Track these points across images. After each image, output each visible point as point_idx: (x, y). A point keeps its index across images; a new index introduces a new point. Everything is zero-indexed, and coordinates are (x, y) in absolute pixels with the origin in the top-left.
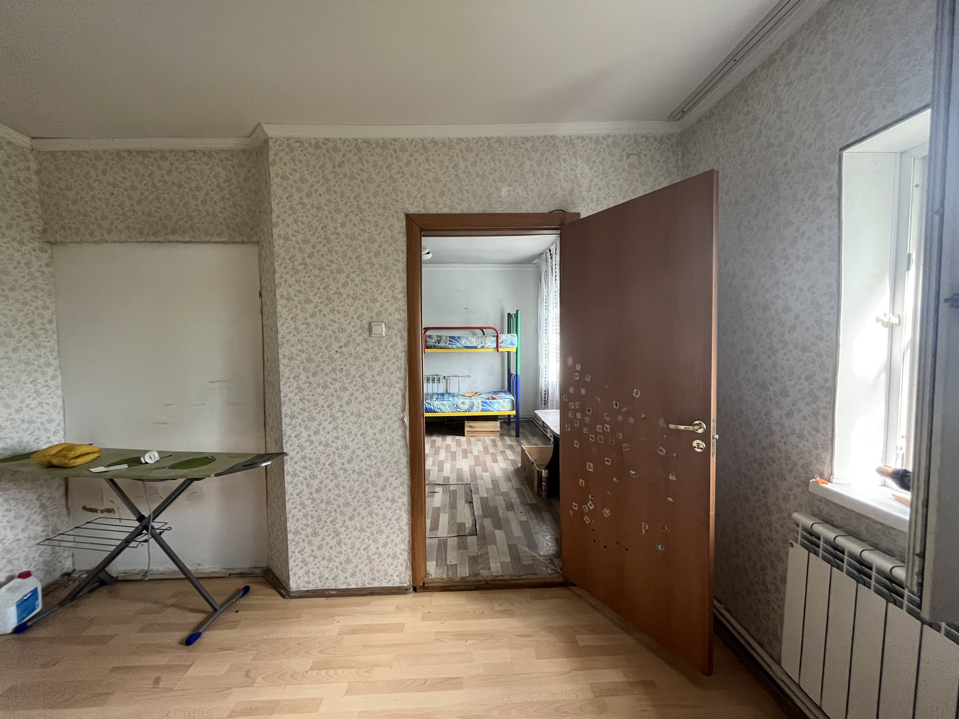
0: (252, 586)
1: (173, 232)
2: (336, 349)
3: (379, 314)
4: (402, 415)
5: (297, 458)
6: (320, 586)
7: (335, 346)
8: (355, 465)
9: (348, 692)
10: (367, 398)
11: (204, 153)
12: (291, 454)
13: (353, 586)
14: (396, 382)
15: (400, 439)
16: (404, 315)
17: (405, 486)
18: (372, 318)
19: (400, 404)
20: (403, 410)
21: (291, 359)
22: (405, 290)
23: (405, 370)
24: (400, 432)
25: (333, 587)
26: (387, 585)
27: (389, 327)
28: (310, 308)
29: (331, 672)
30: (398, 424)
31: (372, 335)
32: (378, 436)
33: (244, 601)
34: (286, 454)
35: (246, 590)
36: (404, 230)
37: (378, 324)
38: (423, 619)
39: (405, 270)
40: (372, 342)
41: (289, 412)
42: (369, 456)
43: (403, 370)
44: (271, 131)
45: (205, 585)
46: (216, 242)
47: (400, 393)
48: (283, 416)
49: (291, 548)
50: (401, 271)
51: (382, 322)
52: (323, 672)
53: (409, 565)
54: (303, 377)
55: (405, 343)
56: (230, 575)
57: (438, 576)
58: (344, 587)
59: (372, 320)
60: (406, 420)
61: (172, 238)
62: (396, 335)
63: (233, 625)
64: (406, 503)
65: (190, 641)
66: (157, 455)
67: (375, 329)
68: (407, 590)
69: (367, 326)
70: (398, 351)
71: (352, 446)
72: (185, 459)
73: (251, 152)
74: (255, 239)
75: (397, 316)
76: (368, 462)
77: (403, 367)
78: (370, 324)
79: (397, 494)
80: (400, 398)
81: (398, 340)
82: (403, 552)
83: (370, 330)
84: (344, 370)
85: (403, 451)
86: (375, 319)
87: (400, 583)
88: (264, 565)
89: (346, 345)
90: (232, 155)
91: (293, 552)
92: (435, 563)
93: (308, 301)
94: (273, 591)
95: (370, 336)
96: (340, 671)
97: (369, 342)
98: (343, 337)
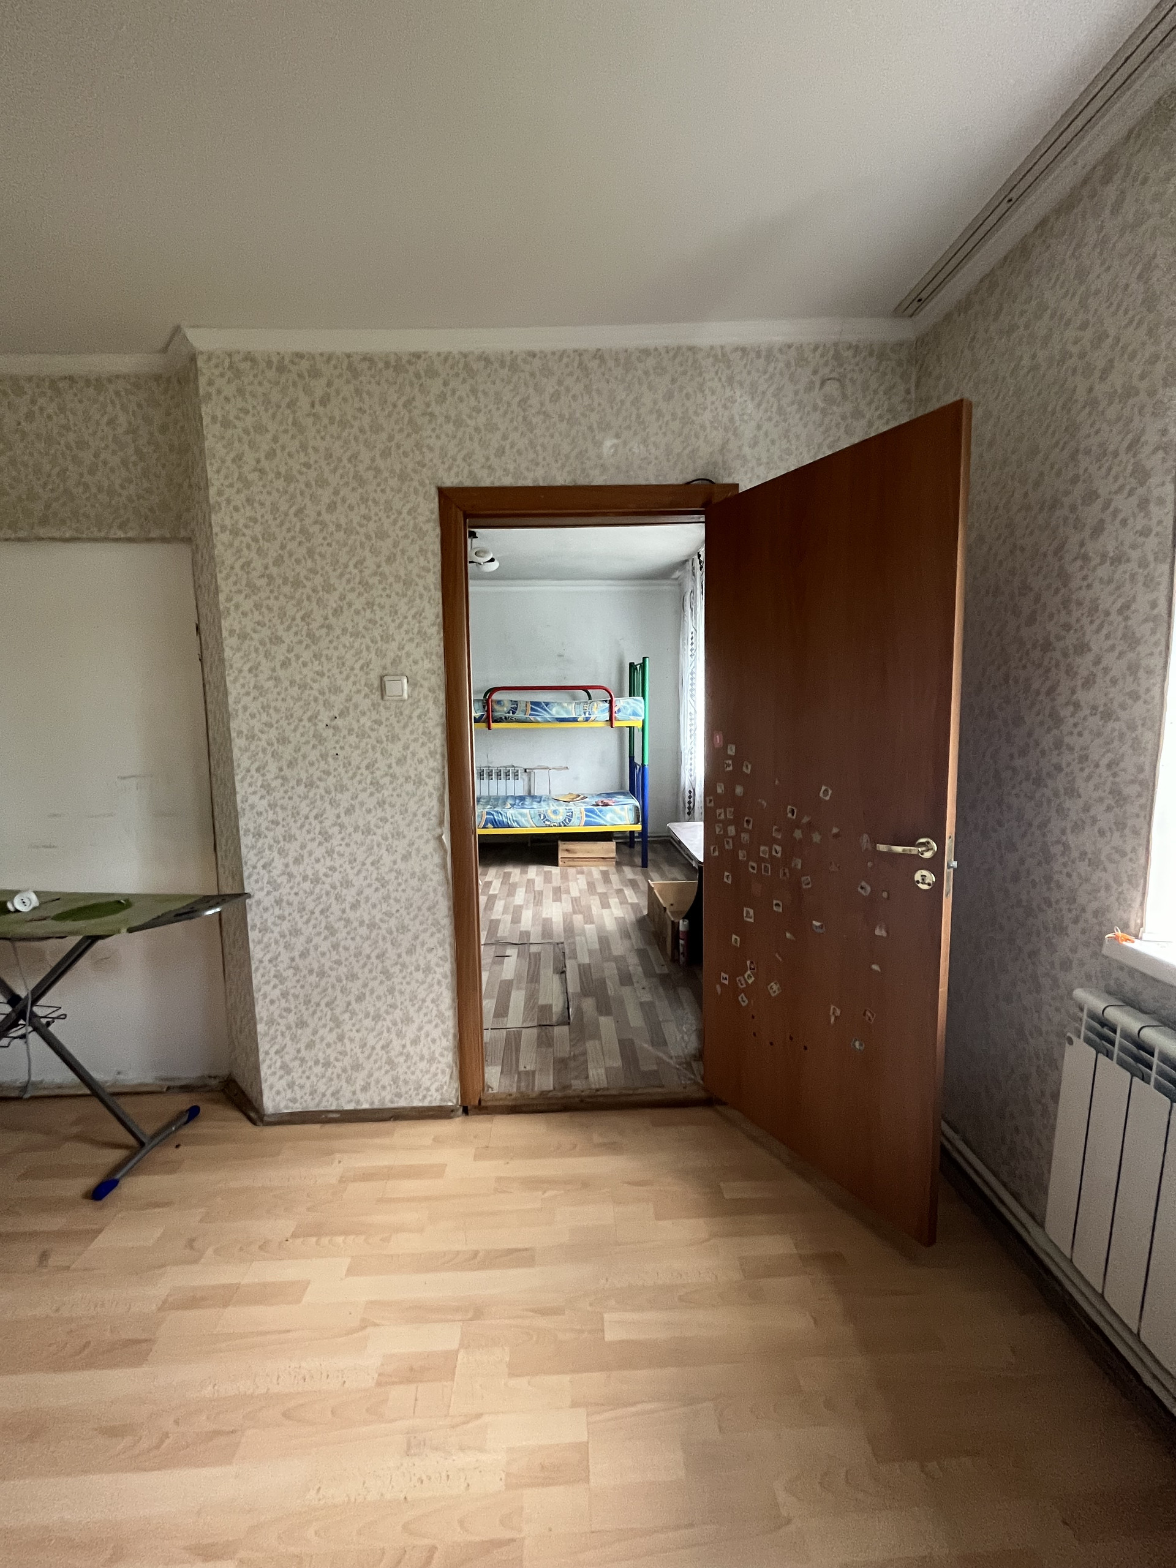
0: (204, 1108)
1: (44, 521)
2: (327, 721)
3: (395, 662)
4: (439, 831)
5: (268, 901)
6: (312, 1106)
7: (325, 717)
8: (364, 913)
9: (350, 1272)
10: (381, 803)
11: (88, 382)
12: (258, 895)
13: (366, 1106)
14: (429, 777)
15: (437, 870)
16: (439, 663)
17: (447, 946)
18: (384, 668)
19: (435, 811)
20: (441, 823)
21: (252, 737)
22: (440, 619)
23: (443, 756)
24: (437, 859)
25: (333, 1108)
26: (420, 1104)
27: (412, 684)
28: (280, 652)
29: (325, 1240)
30: (433, 844)
31: (386, 698)
32: (401, 865)
33: (188, 1130)
34: (249, 896)
35: (193, 1113)
36: (436, 516)
37: (396, 678)
38: (477, 1157)
39: (439, 586)
40: (387, 708)
41: (251, 826)
42: (386, 898)
43: (438, 757)
44: (202, 339)
45: (126, 1106)
46: (117, 540)
47: (436, 795)
48: (242, 832)
49: (263, 1045)
50: (432, 587)
51: (402, 675)
52: (314, 1239)
53: (456, 1073)
54: (272, 767)
55: (442, 710)
56: (169, 1088)
57: (502, 1090)
58: (350, 1107)
59: (386, 672)
60: (446, 839)
61: (42, 532)
62: (426, 697)
63: (172, 1168)
64: (449, 973)
65: (101, 1191)
66: (34, 897)
67: (391, 687)
68: (452, 1111)
69: (376, 683)
70: (430, 724)
71: (358, 881)
72: (81, 904)
73: (169, 380)
74: (183, 534)
75: (427, 665)
76: (385, 908)
77: (439, 750)
78: (382, 678)
79: (433, 958)
80: (435, 802)
81: (430, 705)
82: (446, 1053)
83: (382, 689)
84: (340, 757)
85: (441, 890)
86: (390, 670)
87: (441, 1100)
88: (224, 1072)
89: (343, 713)
90: (137, 386)
91: (267, 1053)
92: (499, 1069)
93: (277, 640)
94: (237, 1114)
95: (382, 698)
96: (340, 1239)
97: (381, 708)
98: (338, 700)
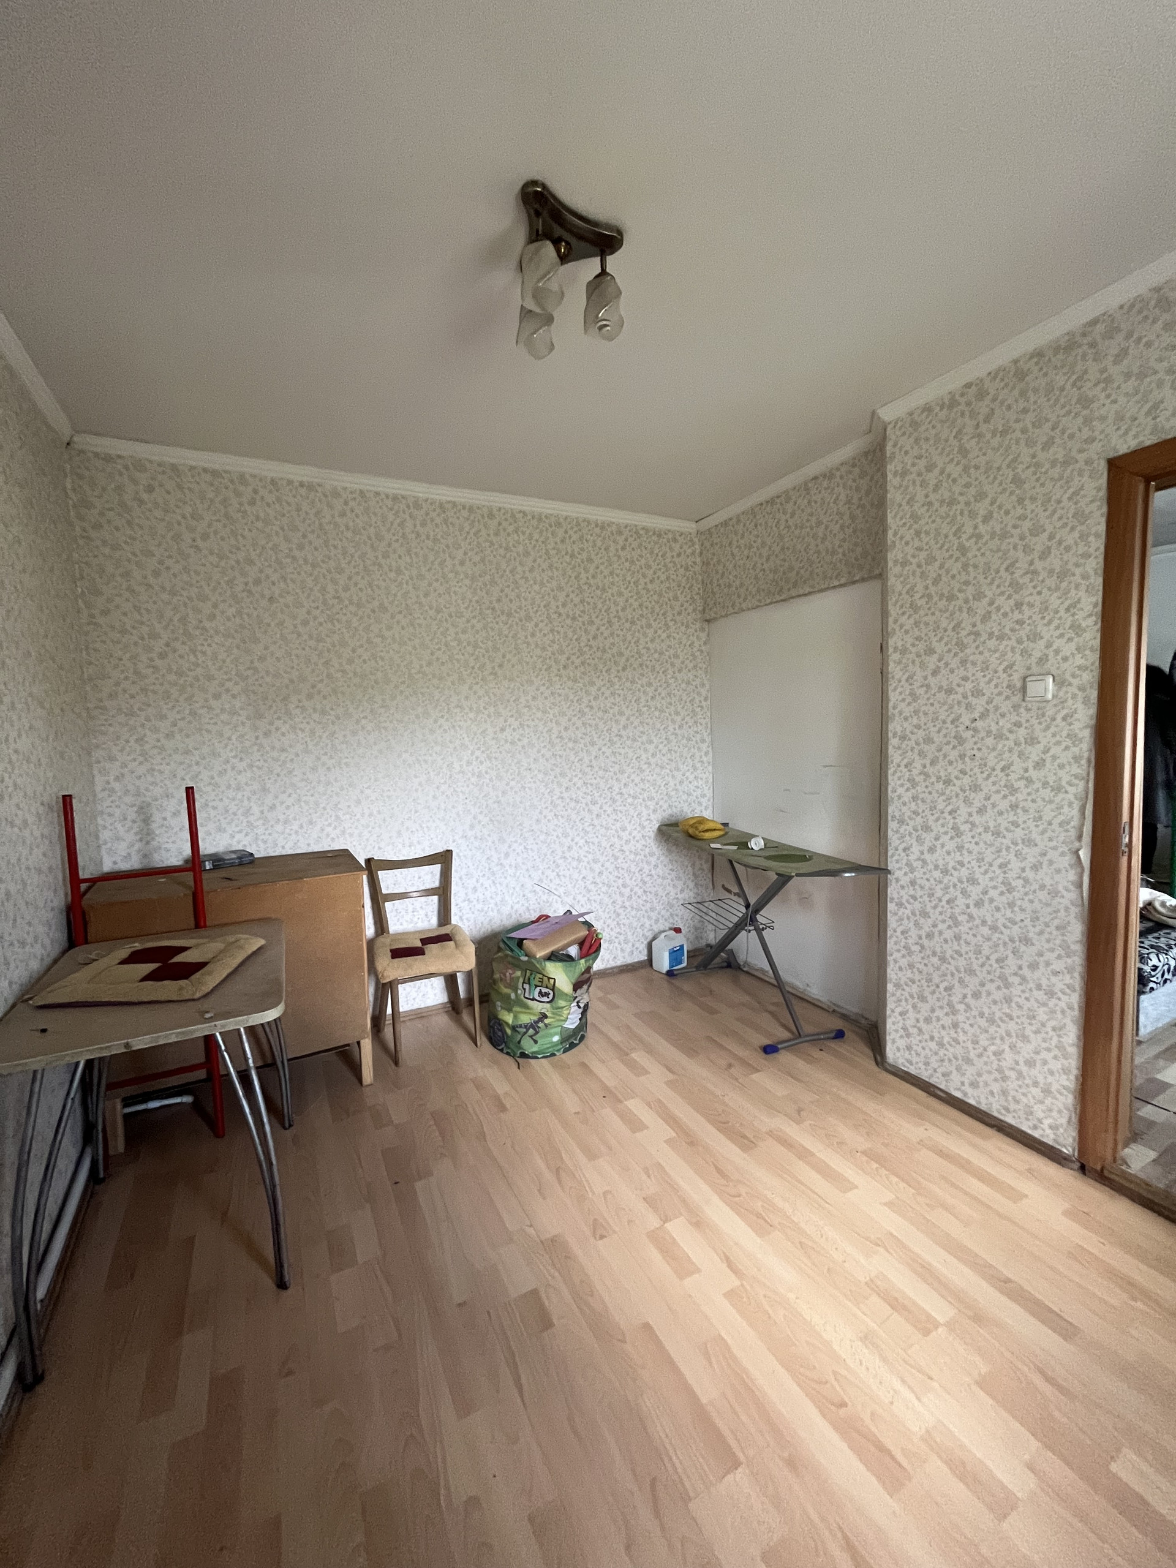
0: (848, 1034)
2: (968, 723)
3: (1043, 660)
4: (1077, 844)
5: (905, 880)
6: (925, 1075)
7: (966, 720)
10: (1014, 807)
11: (825, 477)
12: (898, 874)
13: (972, 1102)
14: (1070, 784)
15: (1072, 887)
16: (1093, 658)
17: (1077, 975)
18: (1029, 668)
19: (1075, 822)
20: (1080, 837)
21: (903, 738)
22: (1099, 608)
23: (1089, 761)
24: (1072, 876)
25: (942, 1087)
26: (1029, 1131)
27: (1059, 682)
28: (932, 661)
30: (1068, 859)
31: (1027, 699)
32: (1030, 874)
33: (833, 1044)
35: (840, 1035)
36: (1103, 493)
37: (1040, 678)
38: (1067, 1213)
39: (1100, 572)
40: (1028, 710)
41: (897, 814)
42: (1011, 905)
43: (1084, 762)
44: (887, 414)
47: (1076, 805)
48: (890, 818)
49: (891, 1004)
50: (1092, 573)
51: (1048, 674)
53: (1075, 1119)
55: (1093, 711)
56: (834, 1011)
57: (1142, 1175)
58: (958, 1094)
59: (1029, 672)
60: (1085, 855)
62: (1074, 696)
63: (811, 1060)
64: (1076, 1006)
65: (769, 1050)
66: (762, 842)
67: (1033, 688)
68: (1065, 1159)
69: (1019, 685)
70: (1077, 726)
73: (874, 451)
74: (877, 572)
75: (1079, 660)
77: (1086, 755)
78: (1024, 678)
79: (1059, 983)
80: (1075, 812)
81: (1080, 706)
82: (1065, 1092)
83: (1024, 689)
84: (977, 758)
85: (1075, 910)
86: (1035, 669)
87: (1055, 1140)
88: (873, 1018)
89: (983, 716)
90: (854, 466)
91: (893, 1011)
92: (1153, 1155)
94: (871, 1054)
95: (1024, 700)
97: (1022, 710)
98: (979, 704)
